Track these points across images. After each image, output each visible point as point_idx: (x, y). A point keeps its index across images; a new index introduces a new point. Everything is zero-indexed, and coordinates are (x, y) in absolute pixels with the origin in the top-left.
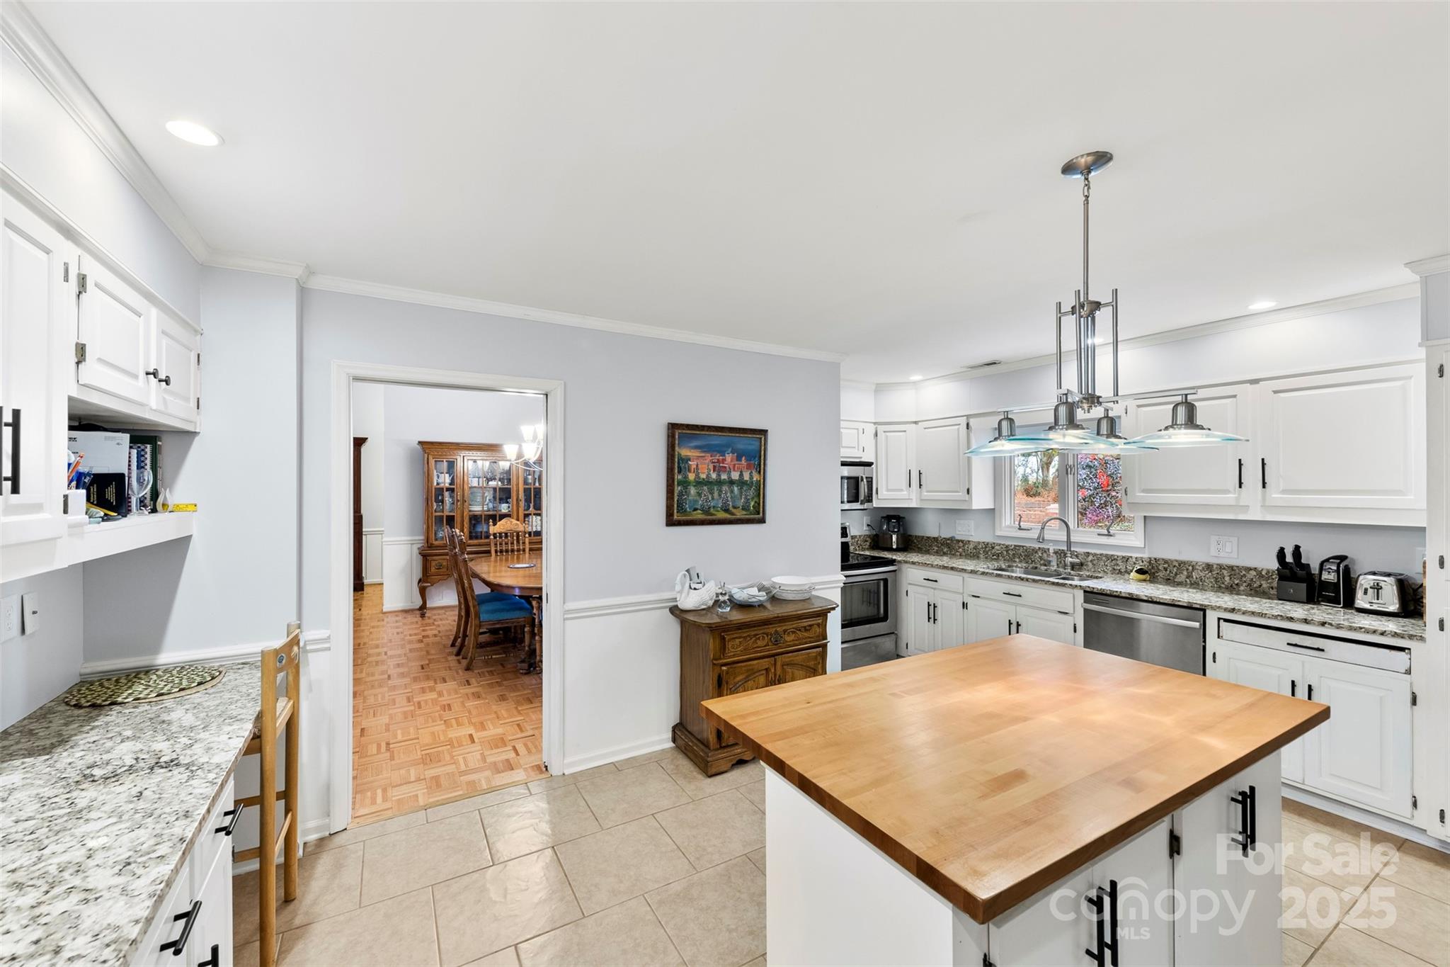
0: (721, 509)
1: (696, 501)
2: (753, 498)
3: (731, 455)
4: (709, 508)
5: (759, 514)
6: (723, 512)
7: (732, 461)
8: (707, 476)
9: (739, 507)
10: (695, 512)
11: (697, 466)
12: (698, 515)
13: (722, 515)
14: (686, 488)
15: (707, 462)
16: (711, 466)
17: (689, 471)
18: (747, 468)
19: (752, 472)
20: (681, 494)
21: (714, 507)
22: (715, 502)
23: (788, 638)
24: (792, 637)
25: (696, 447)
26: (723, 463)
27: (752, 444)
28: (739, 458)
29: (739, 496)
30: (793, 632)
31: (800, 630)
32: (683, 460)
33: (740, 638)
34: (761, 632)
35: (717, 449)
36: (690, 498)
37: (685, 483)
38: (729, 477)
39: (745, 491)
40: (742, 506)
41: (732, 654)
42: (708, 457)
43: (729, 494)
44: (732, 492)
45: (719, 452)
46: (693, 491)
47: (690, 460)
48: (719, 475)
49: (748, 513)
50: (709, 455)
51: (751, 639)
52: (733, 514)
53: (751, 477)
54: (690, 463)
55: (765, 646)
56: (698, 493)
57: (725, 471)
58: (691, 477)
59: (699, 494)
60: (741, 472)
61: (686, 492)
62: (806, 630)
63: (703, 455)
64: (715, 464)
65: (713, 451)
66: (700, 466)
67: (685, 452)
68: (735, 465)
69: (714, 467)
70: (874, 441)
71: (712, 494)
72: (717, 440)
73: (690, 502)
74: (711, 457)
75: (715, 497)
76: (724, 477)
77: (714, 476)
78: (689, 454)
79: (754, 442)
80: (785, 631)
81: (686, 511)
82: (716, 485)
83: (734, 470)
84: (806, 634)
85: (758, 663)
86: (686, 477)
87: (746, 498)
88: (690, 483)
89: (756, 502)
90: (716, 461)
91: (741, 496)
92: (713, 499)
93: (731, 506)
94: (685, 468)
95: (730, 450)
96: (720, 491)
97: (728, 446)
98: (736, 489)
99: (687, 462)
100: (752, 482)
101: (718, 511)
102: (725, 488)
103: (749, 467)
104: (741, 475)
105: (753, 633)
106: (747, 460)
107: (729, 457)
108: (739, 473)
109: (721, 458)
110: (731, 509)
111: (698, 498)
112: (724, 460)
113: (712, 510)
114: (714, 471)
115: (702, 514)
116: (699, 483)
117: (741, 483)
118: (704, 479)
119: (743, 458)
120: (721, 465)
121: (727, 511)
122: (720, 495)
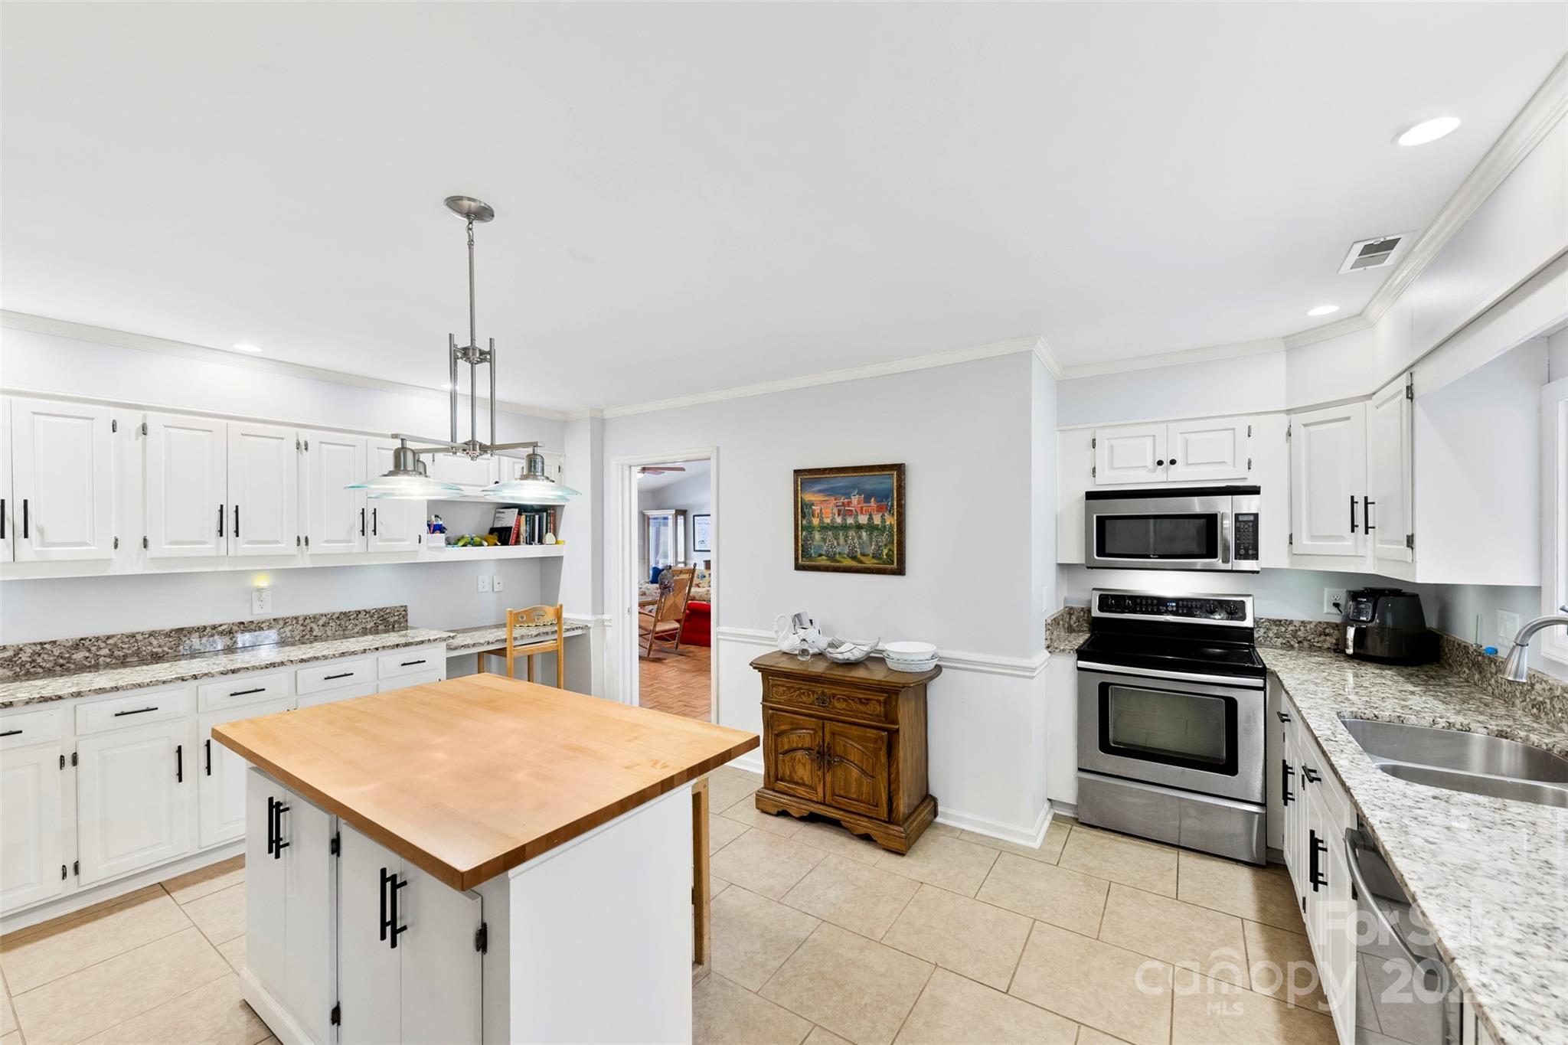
0: (848, 556)
1: (821, 547)
2: (886, 545)
3: (857, 496)
4: (834, 554)
5: (893, 564)
6: (849, 560)
7: (859, 503)
8: (832, 520)
9: (868, 555)
10: (820, 558)
11: (821, 510)
12: (823, 561)
13: (848, 562)
14: (811, 533)
15: (831, 506)
16: (835, 511)
17: (813, 516)
18: (877, 511)
19: (883, 515)
20: (805, 540)
21: (840, 553)
22: (841, 548)
23: (837, 705)
24: (843, 705)
25: (820, 491)
26: (849, 506)
27: (884, 483)
28: (867, 500)
29: (868, 542)
30: (844, 700)
31: (853, 700)
32: (806, 505)
33: (783, 686)
34: (807, 687)
35: (841, 491)
36: (815, 543)
37: (809, 529)
38: (856, 521)
39: (876, 537)
40: (873, 554)
41: (776, 700)
42: (832, 501)
43: (856, 540)
44: (860, 537)
45: (843, 494)
46: (817, 536)
47: (813, 504)
48: (844, 519)
49: (881, 562)
50: (833, 498)
51: (795, 691)
52: (861, 562)
53: (883, 520)
54: (813, 507)
55: (810, 704)
56: (822, 538)
57: (851, 515)
58: (816, 522)
59: (824, 540)
60: (870, 515)
61: (811, 537)
62: (861, 703)
63: (826, 498)
64: (840, 508)
65: (838, 494)
66: (823, 511)
67: (809, 497)
68: (862, 508)
69: (839, 511)
70: (1286, 446)
71: (837, 539)
72: (841, 481)
73: (815, 546)
74: (835, 500)
75: (841, 543)
76: (850, 521)
77: (839, 520)
78: (812, 499)
79: (886, 480)
80: (834, 696)
81: (811, 556)
82: (841, 530)
83: (862, 513)
84: (861, 708)
85: (804, 720)
86: (810, 522)
87: (877, 545)
88: (814, 528)
89: (890, 550)
90: (841, 504)
91: (871, 542)
92: (838, 544)
93: (859, 552)
94: (809, 513)
95: (856, 492)
96: (846, 537)
97: (853, 487)
98: (864, 534)
99: (811, 507)
100: (885, 527)
101: (845, 558)
102: (851, 533)
103: (880, 509)
104: (871, 518)
105: (797, 686)
106: (877, 501)
107: (855, 500)
108: (868, 516)
109: (846, 500)
110: (859, 556)
111: (822, 543)
112: (849, 504)
113: (838, 556)
114: (839, 515)
115: (828, 560)
116: (824, 528)
117: (871, 528)
118: (828, 524)
119: (873, 499)
120: (847, 508)
121: (854, 558)
122: (846, 541)
